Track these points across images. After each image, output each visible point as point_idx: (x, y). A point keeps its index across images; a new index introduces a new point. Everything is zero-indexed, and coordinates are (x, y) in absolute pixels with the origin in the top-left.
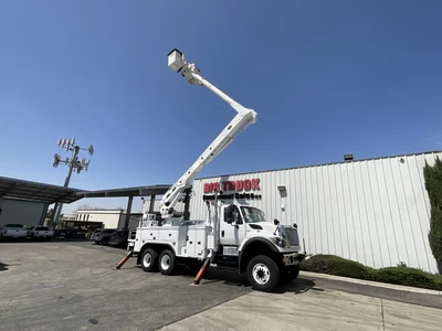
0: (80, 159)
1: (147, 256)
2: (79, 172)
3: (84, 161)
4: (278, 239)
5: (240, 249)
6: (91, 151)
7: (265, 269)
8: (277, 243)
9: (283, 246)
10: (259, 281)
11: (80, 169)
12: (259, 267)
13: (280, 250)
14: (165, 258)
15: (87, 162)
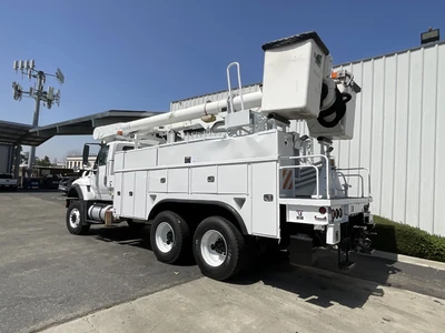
0: (46, 89)
2: (50, 107)
3: (51, 90)
6: (60, 77)
11: (50, 102)
15: (56, 92)
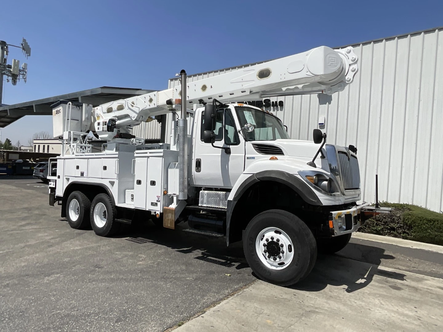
1: (74, 204)
2: (14, 82)
4: (319, 175)
5: (231, 196)
6: (26, 48)
7: (284, 240)
8: (317, 185)
9: (330, 191)
10: (268, 263)
12: (270, 234)
13: (324, 200)
14: (99, 207)
15: (22, 66)
